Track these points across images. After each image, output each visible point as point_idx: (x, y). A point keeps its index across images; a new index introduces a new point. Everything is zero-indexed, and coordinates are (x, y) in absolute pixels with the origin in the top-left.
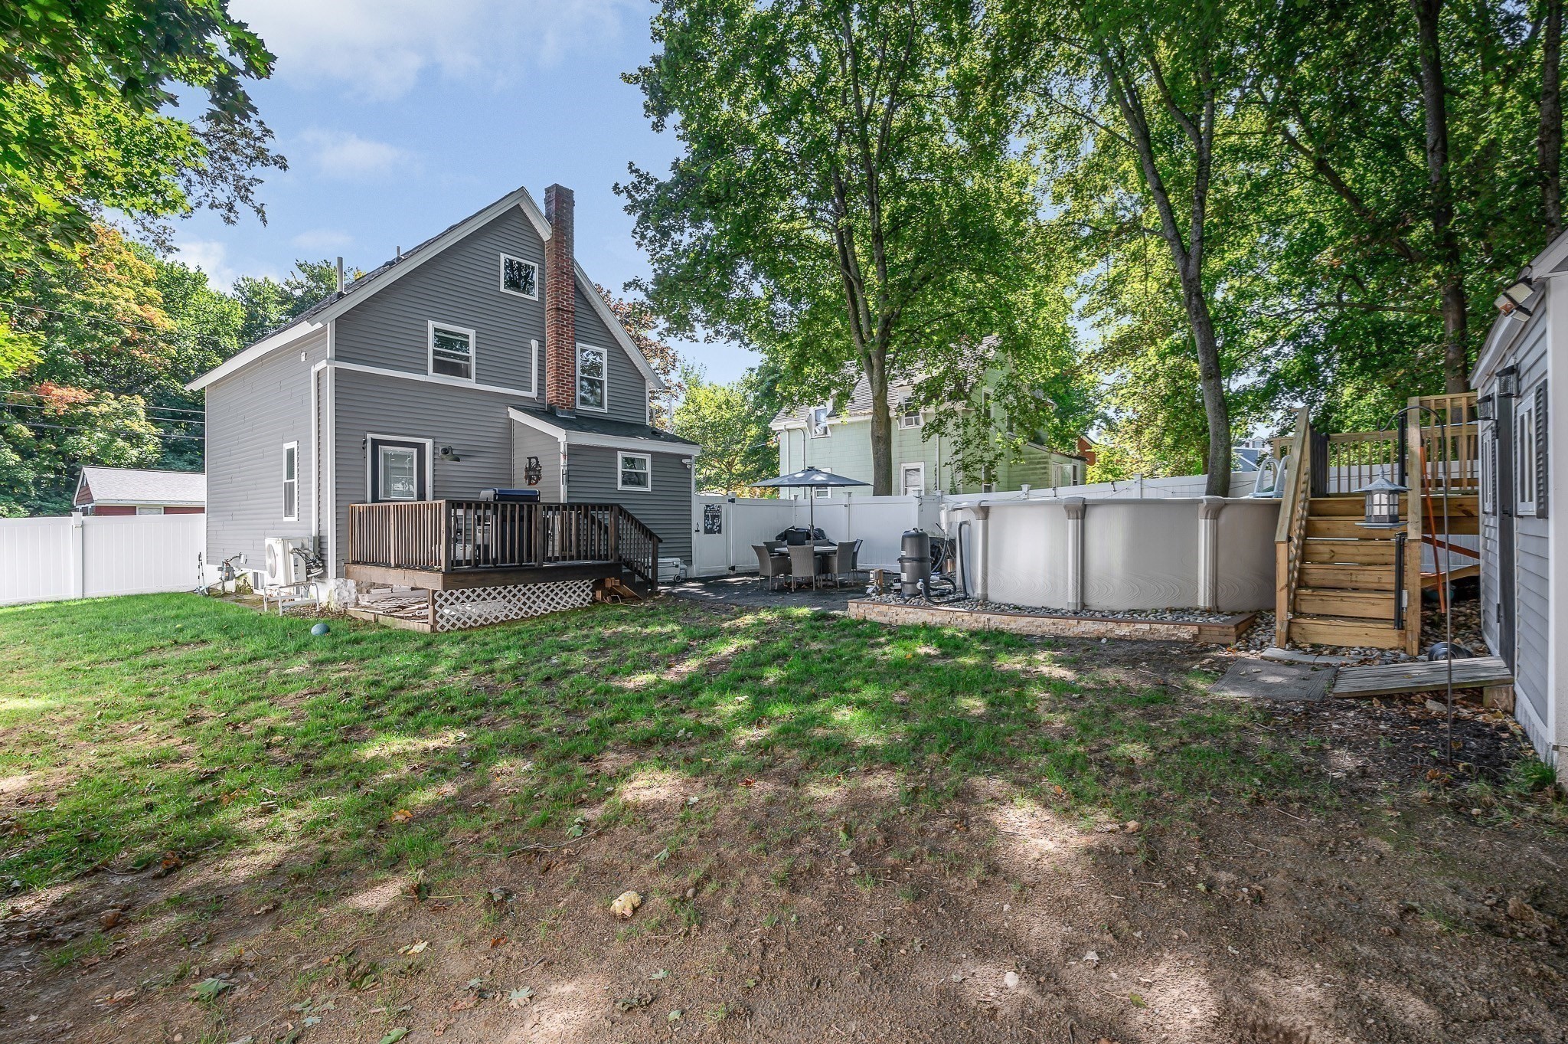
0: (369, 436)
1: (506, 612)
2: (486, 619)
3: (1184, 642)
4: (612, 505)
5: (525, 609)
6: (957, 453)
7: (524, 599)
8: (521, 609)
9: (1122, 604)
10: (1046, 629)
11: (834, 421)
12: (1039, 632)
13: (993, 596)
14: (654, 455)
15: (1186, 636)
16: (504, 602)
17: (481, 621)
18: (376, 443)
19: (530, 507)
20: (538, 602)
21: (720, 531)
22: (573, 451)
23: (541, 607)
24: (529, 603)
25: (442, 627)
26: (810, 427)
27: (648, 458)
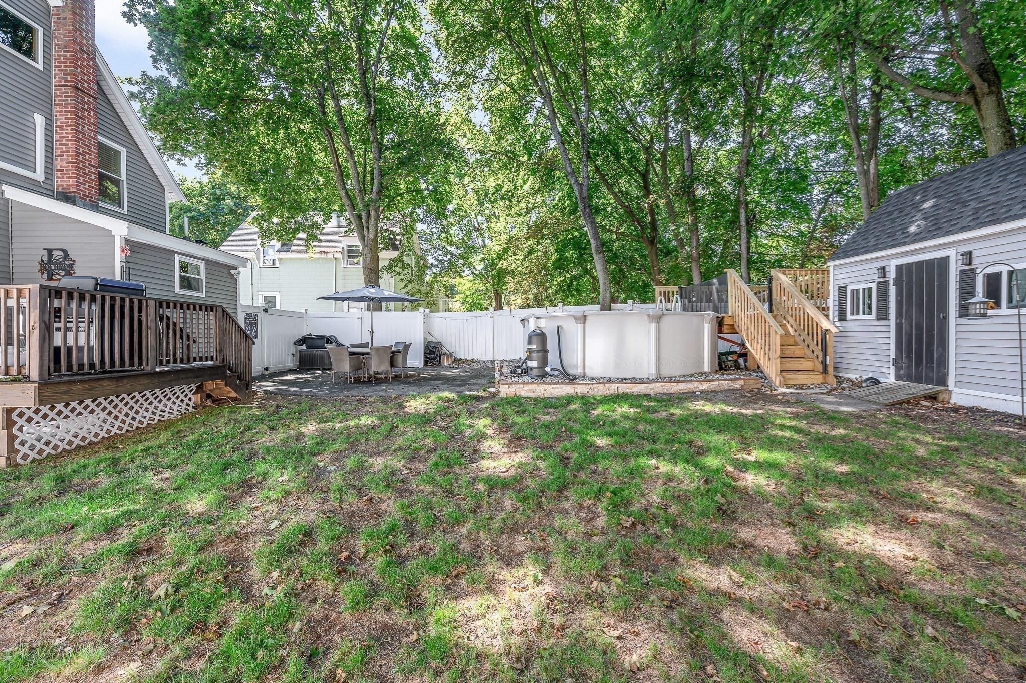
1: (106, 427)
2: (84, 439)
3: (737, 390)
4: (217, 306)
5: (128, 421)
6: (405, 286)
7: (126, 410)
8: (124, 422)
9: (677, 372)
10: (656, 390)
11: (283, 255)
12: (652, 392)
13: (589, 373)
14: (208, 262)
15: (738, 386)
16: (103, 416)
17: (77, 442)
19: (140, 302)
20: (142, 411)
21: (256, 337)
22: (131, 246)
23: (145, 418)
24: (132, 414)
25: (25, 457)
26: (258, 258)
27: (202, 265)
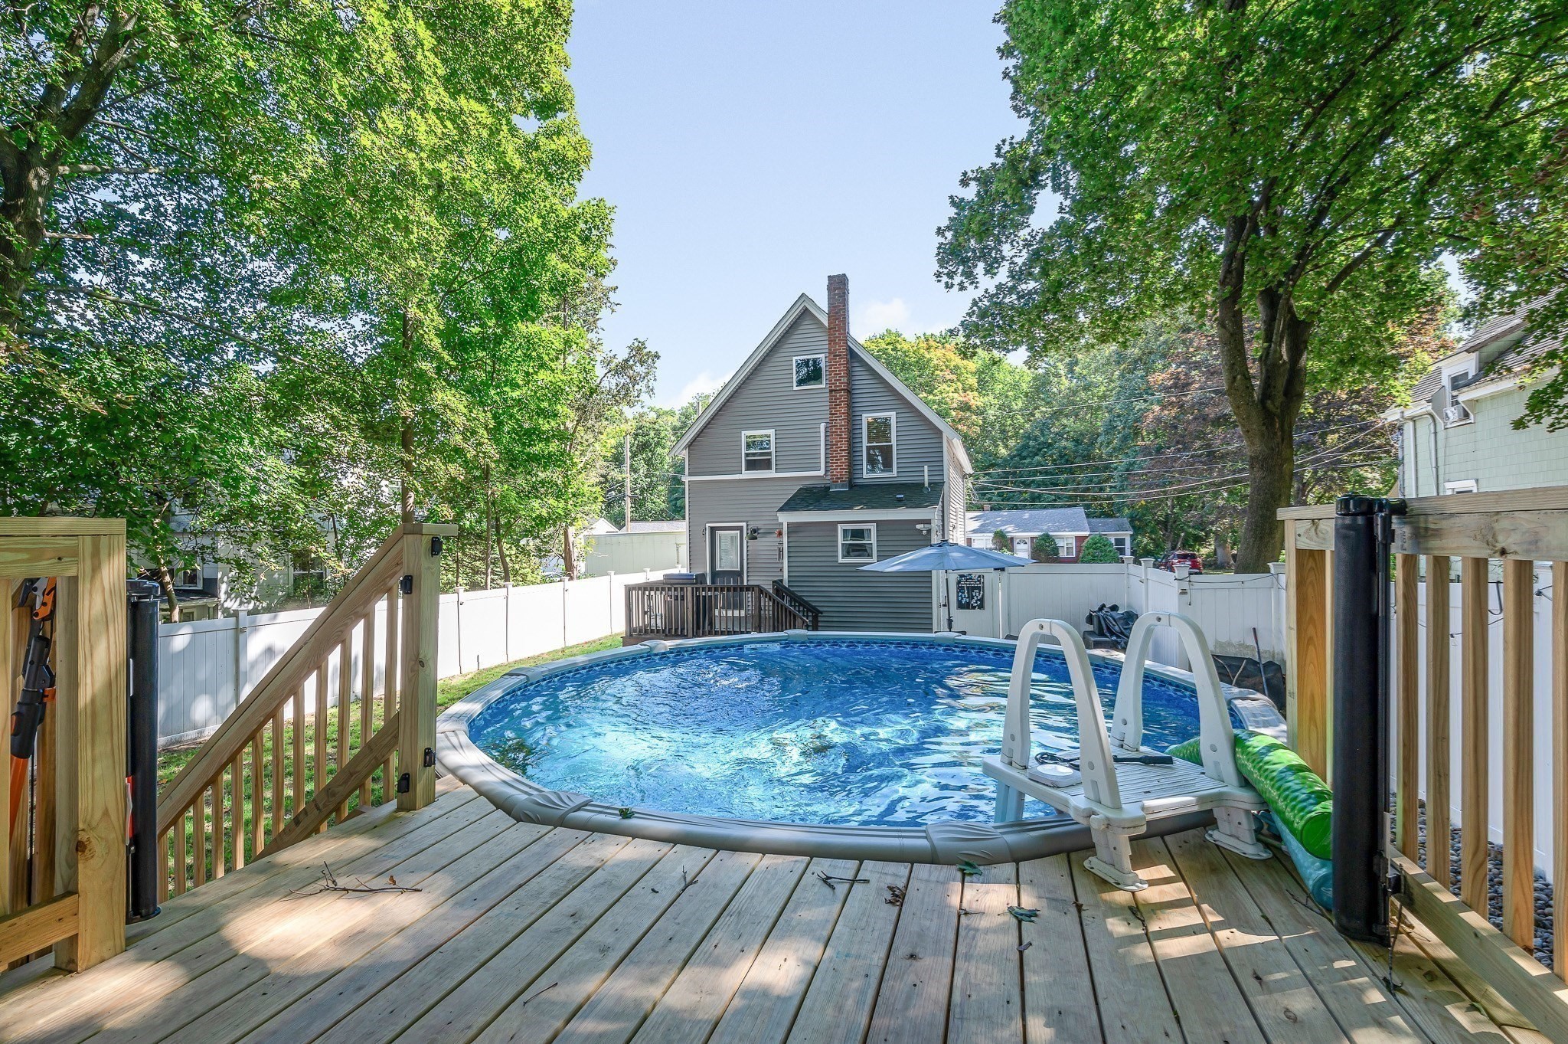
0: (708, 525)
14: (880, 524)
18: (713, 530)
21: (981, 607)
22: (794, 529)
27: (873, 527)
